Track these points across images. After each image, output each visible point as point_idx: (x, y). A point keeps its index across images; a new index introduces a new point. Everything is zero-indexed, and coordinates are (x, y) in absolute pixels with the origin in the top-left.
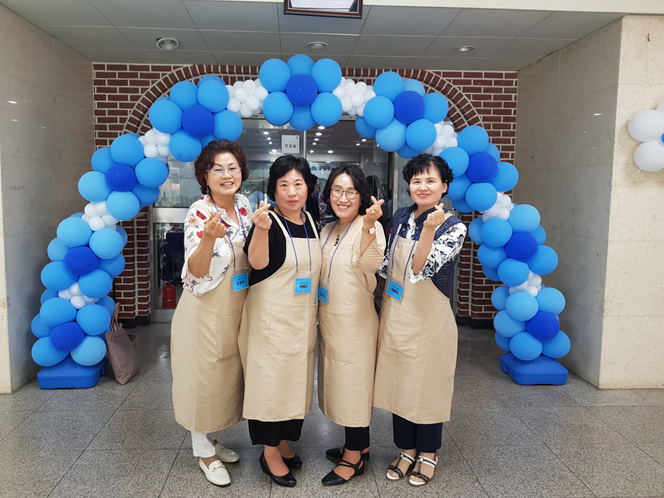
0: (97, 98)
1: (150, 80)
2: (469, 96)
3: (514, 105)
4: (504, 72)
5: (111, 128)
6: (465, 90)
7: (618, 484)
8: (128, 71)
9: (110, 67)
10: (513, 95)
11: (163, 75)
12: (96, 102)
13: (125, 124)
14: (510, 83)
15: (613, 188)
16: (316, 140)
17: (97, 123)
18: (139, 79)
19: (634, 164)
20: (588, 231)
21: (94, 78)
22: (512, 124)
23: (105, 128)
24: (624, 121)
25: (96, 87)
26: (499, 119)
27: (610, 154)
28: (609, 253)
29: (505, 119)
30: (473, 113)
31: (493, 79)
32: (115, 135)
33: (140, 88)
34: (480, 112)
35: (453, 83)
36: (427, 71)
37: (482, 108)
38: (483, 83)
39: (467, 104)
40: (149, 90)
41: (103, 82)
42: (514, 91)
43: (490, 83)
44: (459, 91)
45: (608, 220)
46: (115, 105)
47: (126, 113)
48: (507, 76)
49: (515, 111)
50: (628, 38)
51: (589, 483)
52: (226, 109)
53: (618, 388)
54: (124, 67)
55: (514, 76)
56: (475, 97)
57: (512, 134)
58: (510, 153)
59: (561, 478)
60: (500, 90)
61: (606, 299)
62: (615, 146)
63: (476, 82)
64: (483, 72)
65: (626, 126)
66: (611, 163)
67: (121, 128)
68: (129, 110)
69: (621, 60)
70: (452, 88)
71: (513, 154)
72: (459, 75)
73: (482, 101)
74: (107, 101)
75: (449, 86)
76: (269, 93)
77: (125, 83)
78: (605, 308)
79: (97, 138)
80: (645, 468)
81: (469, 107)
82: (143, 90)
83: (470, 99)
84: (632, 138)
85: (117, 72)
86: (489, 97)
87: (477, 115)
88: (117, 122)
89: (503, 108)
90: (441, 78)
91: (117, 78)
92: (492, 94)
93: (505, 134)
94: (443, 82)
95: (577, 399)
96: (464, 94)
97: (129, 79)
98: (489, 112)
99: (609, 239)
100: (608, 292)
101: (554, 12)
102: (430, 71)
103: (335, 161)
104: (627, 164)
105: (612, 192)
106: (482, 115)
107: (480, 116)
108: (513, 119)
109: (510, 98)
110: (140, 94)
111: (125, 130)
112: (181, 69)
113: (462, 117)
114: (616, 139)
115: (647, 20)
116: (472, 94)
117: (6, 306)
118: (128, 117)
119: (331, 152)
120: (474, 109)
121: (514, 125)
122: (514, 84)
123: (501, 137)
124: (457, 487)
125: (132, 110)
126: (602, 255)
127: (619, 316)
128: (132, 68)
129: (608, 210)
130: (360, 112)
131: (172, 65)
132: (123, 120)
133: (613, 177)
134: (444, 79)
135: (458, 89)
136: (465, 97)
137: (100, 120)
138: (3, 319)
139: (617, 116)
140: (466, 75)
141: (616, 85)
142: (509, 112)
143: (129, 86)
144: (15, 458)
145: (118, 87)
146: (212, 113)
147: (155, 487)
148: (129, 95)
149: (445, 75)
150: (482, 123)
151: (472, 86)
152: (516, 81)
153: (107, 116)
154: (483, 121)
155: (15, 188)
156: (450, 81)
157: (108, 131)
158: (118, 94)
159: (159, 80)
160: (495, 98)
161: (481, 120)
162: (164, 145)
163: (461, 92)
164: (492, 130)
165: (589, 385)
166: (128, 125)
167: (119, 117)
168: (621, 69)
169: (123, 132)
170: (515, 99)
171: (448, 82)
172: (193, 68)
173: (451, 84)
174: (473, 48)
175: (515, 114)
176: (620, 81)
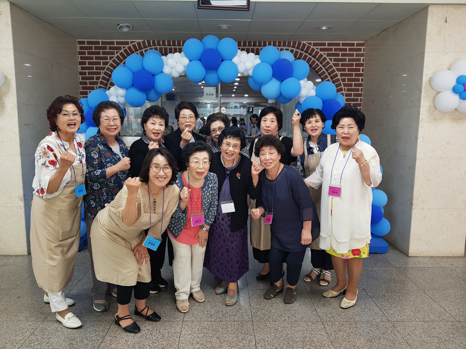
0: (80, 63)
1: (115, 51)
2: (331, 59)
3: (362, 65)
4: (355, 42)
5: (90, 83)
6: (328, 55)
7: (405, 314)
8: (101, 45)
9: (89, 43)
10: (362, 58)
11: (124, 47)
12: (80, 66)
13: (99, 81)
14: (360, 50)
15: (420, 123)
16: (235, 87)
17: (81, 80)
18: (108, 50)
19: (435, 107)
20: (405, 152)
21: (79, 50)
22: (361, 78)
23: (86, 83)
24: (428, 78)
25: (80, 56)
26: (352, 75)
27: (419, 100)
28: (417, 167)
29: (356, 75)
30: (334, 71)
31: (348, 47)
32: (93, 89)
33: (109, 56)
34: (338, 70)
35: (320, 51)
36: (302, 42)
37: (340, 67)
38: (341, 50)
39: (330, 65)
40: (114, 58)
41: (84, 53)
42: (362, 55)
43: (345, 50)
44: (324, 56)
45: (416, 144)
46: (92, 68)
47: (99, 73)
48: (358, 45)
49: (363, 69)
50: (432, 21)
51: (387, 313)
52: (162, 72)
53: (421, 256)
54: (98, 43)
55: (362, 45)
56: (335, 60)
57: (361, 85)
58: (359, 98)
59: (370, 310)
60: (353, 55)
61: (414, 197)
62: (422, 95)
63: (336, 50)
64: (341, 42)
65: (430, 81)
66: (419, 106)
67: (96, 83)
68: (101, 71)
69: (427, 35)
70: (319, 54)
71: (361, 99)
72: (324, 44)
73: (340, 63)
74: (87, 65)
75: (317, 52)
76: (190, 61)
77: (99, 53)
78: (413, 203)
79: (81, 90)
80: (426, 305)
81: (331, 67)
82: (111, 58)
83: (332, 61)
84: (433, 89)
85: (93, 46)
86: (345, 60)
87: (337, 72)
88: (94, 79)
89: (354, 67)
90: (312, 47)
91: (93, 50)
92: (347, 58)
93: (355, 85)
94: (313, 50)
95: (392, 262)
96: (327, 58)
97: (101, 51)
98: (345, 70)
99: (417, 157)
100: (415, 192)
101: (380, 4)
102: (304, 42)
103: (249, 102)
104: (430, 107)
105: (419, 126)
106: (340, 72)
107: (339, 73)
108: (361, 75)
109: (359, 60)
110: (109, 60)
111: (99, 85)
112: (136, 43)
113: (327, 74)
114: (423, 90)
115: (446, 8)
116: (333, 58)
117: (23, 200)
118: (101, 76)
119: (246, 95)
120: (334, 68)
121: (362, 79)
122: (362, 50)
123: (353, 87)
124: (301, 314)
125: (104, 71)
126: (413, 168)
127: (423, 209)
128: (103, 43)
129: (416, 138)
130: (250, 73)
131: (130, 41)
132: (98, 78)
133: (421, 116)
134: (314, 47)
135: (323, 55)
136: (328, 60)
137: (83, 78)
138: (21, 209)
139: (424, 74)
140: (329, 44)
141: (423, 53)
142: (359, 70)
143: (101, 55)
144: (30, 293)
145: (94, 56)
146: (153, 75)
147: (114, 310)
148: (102, 61)
149: (315, 45)
150: (340, 78)
151: (333, 52)
152: (364, 49)
153: (87, 75)
154: (341, 76)
155: (27, 125)
156: (318, 49)
157: (88, 85)
158: (94, 60)
159: (121, 51)
160: (349, 60)
161: (339, 75)
162: (122, 97)
163: (326, 56)
164: (346, 82)
165: (403, 254)
166: (101, 81)
167: (95, 76)
168: (427, 42)
169: (98, 86)
170: (363, 61)
171: (316, 50)
172: (144, 42)
173: (319, 51)
174: (330, 27)
175: (362, 71)
176: (426, 50)
